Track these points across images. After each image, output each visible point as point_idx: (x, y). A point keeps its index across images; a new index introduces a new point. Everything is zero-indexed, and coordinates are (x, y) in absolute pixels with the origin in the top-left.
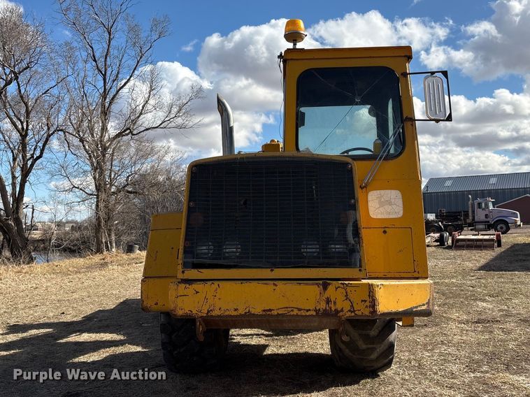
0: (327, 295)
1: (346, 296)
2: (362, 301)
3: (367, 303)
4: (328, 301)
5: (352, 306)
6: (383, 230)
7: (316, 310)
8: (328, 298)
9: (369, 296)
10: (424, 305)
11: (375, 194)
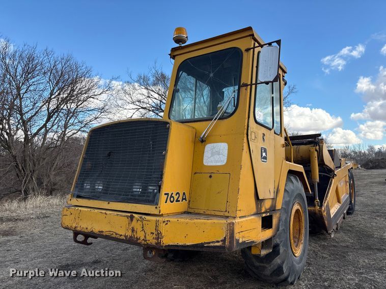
0: (132, 225)
1: (143, 227)
2: (152, 233)
3: (154, 236)
4: (133, 230)
5: (145, 236)
6: (209, 175)
7: (125, 236)
8: (133, 228)
9: (156, 229)
10: (218, 242)
11: (209, 147)
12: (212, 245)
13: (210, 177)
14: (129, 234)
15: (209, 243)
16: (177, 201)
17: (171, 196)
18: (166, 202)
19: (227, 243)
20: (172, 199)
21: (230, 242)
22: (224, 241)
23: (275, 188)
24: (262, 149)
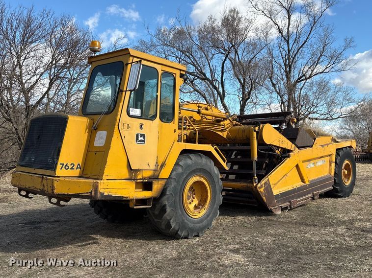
0: (43, 183)
1: (47, 184)
2: (50, 187)
4: (43, 186)
5: (48, 189)
6: (95, 152)
7: (40, 190)
9: (52, 184)
10: (87, 193)
11: (99, 133)
12: (83, 194)
13: (96, 154)
14: (42, 188)
15: (82, 194)
16: (72, 169)
17: (66, 165)
18: (61, 169)
19: (93, 194)
20: (67, 167)
21: (95, 194)
22: (91, 192)
23: (157, 163)
24: (137, 135)
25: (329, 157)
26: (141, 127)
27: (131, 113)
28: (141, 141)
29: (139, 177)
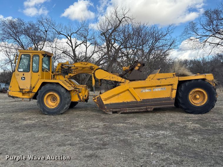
23: (31, 87)
24: (22, 78)
25: (171, 86)
26: (23, 75)
27: (19, 71)
28: (23, 79)
29: (24, 91)
